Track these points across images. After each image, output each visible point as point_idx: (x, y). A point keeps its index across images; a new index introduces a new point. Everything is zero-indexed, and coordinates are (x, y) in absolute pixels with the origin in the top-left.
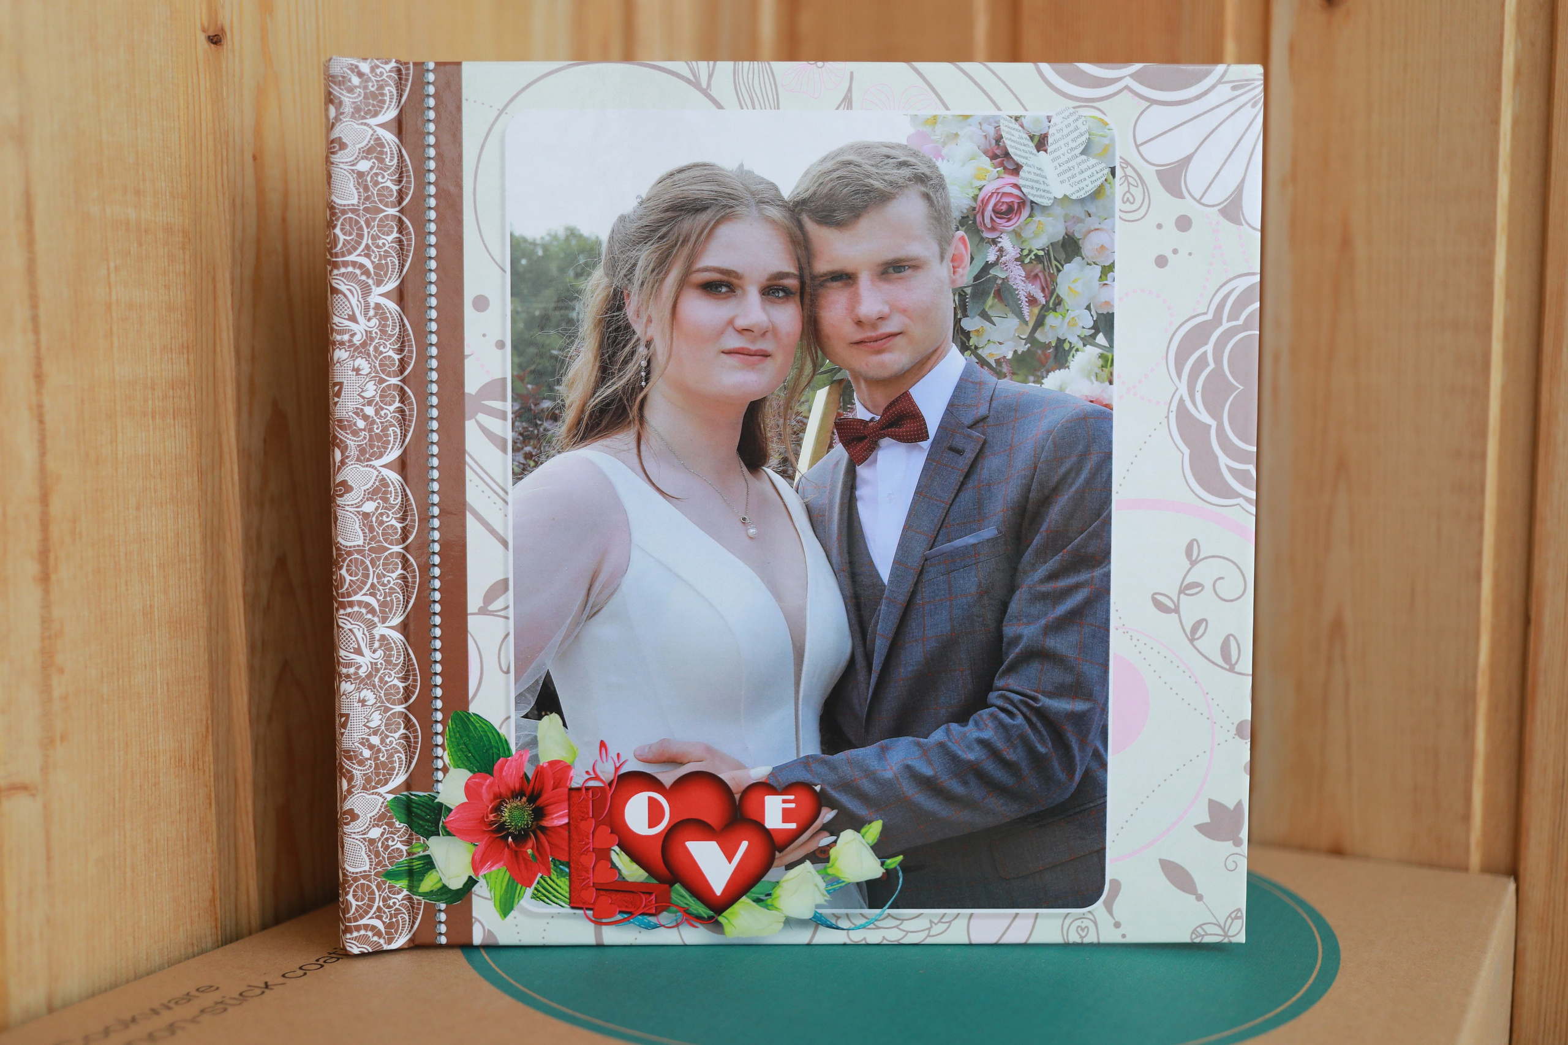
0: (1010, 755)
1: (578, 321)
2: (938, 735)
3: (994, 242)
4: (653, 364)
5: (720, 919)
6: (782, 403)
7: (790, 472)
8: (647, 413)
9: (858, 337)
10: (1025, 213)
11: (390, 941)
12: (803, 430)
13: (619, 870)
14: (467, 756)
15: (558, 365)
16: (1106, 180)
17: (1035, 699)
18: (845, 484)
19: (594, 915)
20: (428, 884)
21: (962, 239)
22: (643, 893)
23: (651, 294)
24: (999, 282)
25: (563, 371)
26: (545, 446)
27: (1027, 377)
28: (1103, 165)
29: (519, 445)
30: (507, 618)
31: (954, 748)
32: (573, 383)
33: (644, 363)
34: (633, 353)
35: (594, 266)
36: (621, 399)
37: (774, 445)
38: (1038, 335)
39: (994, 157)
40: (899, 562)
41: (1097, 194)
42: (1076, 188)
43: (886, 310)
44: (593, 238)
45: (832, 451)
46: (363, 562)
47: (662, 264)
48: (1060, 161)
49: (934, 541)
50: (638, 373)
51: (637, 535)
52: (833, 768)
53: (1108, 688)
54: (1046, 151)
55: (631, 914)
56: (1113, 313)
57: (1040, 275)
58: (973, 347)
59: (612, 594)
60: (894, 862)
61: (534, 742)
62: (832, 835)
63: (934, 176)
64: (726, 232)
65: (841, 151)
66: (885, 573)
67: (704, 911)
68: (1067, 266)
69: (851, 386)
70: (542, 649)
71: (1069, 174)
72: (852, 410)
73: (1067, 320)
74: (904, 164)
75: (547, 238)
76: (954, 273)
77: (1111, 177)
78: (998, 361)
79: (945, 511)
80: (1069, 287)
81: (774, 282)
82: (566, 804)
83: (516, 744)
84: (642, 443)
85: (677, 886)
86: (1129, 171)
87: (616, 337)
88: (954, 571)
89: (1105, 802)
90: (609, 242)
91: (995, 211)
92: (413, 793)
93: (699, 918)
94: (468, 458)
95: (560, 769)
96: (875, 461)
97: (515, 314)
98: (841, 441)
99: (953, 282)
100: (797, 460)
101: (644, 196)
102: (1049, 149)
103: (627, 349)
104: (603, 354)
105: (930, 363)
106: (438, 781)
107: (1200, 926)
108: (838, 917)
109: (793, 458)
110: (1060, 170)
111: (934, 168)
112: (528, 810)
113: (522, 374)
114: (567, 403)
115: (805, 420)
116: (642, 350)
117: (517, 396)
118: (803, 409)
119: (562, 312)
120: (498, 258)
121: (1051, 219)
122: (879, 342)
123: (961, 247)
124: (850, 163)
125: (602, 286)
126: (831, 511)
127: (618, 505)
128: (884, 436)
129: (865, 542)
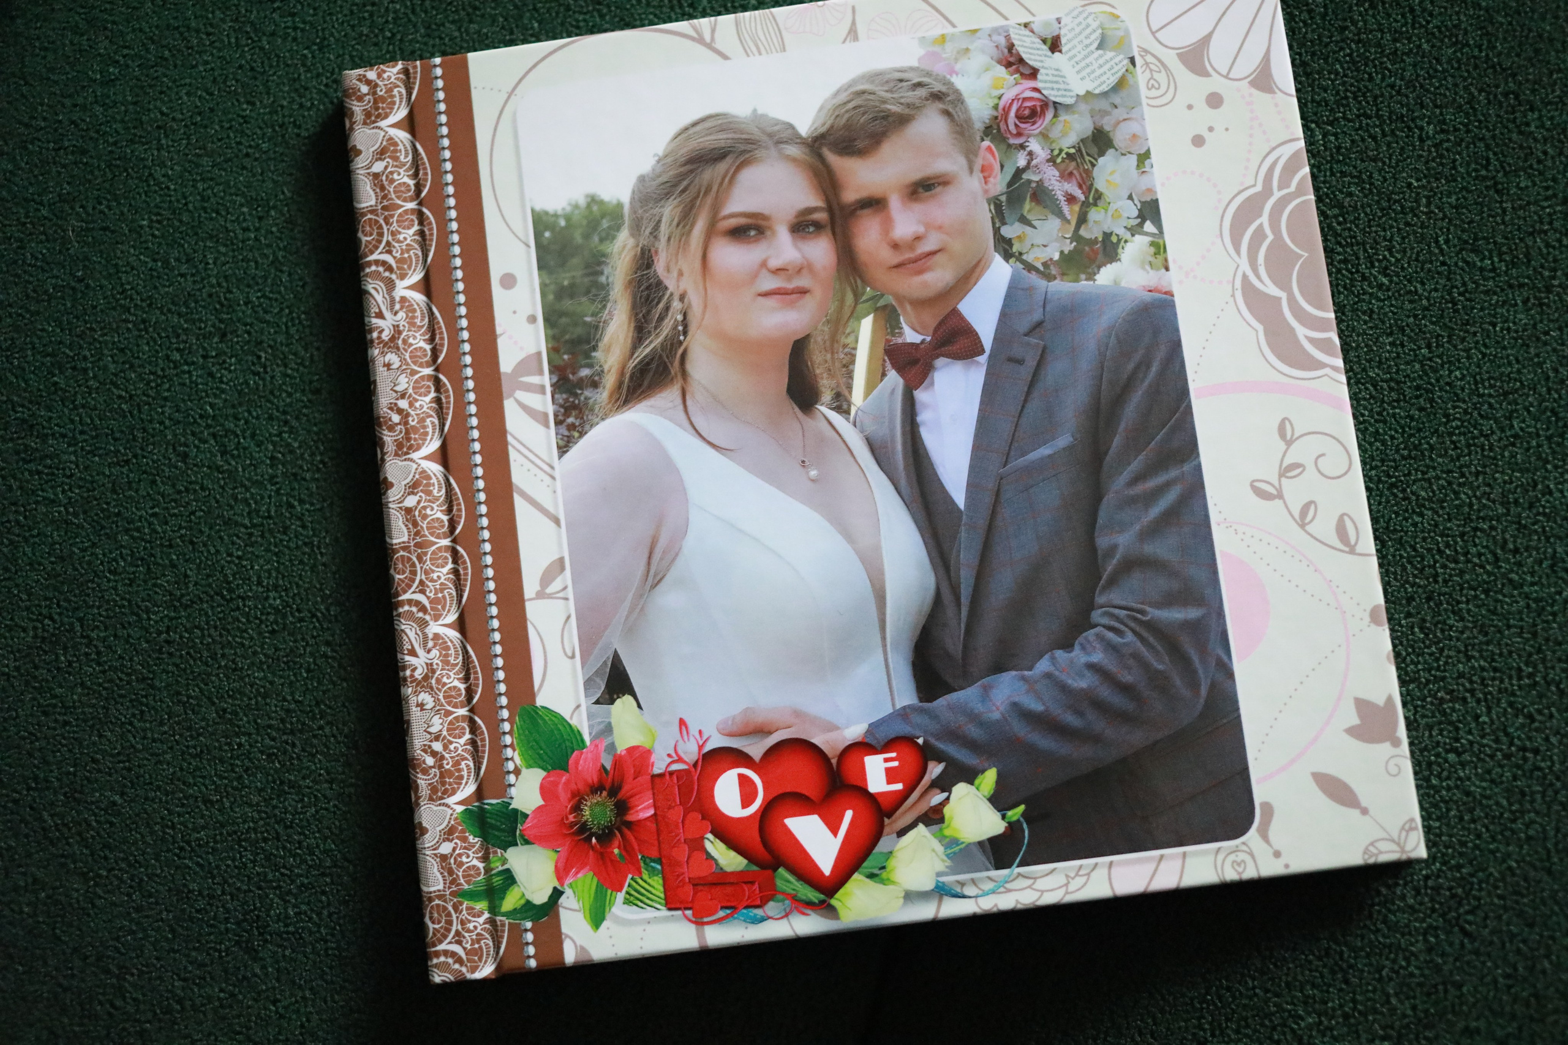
0: (1127, 678)
2: (1043, 665)
3: (1022, 147)
4: (690, 317)
5: (833, 902)
6: (827, 337)
7: (845, 407)
8: (689, 367)
9: (897, 259)
10: (1049, 115)
11: (473, 970)
12: (853, 362)
13: (716, 860)
14: (539, 754)
15: (593, 331)
16: (1127, 71)
17: (1142, 612)
18: (904, 411)
19: (694, 915)
20: (510, 901)
21: (989, 149)
22: (745, 883)
23: (679, 248)
24: (1034, 185)
25: (598, 336)
26: (587, 415)
27: (1078, 275)
28: (1121, 57)
29: (561, 418)
30: (567, 599)
31: (1063, 677)
32: (609, 347)
33: (680, 317)
34: (667, 308)
35: (618, 228)
36: (661, 356)
37: (825, 382)
38: (1083, 232)
39: (1008, 65)
40: (973, 486)
41: (1119, 85)
42: (1098, 82)
43: (921, 229)
44: (615, 202)
45: (886, 379)
46: (409, 559)
47: (686, 217)
48: (1076, 59)
49: (1007, 458)
50: (675, 328)
51: (694, 493)
52: (933, 716)
53: (1220, 590)
54: (1060, 51)
55: (734, 909)
56: (1157, 200)
57: (1075, 172)
58: (1017, 254)
59: (674, 559)
60: (1016, 813)
61: (608, 729)
62: (943, 791)
63: (951, 92)
64: (749, 176)
65: (854, 82)
66: (960, 498)
67: (813, 895)
68: (1101, 160)
69: (896, 311)
70: (606, 627)
71: (1088, 70)
72: (901, 334)
73: (1110, 213)
74: (919, 85)
75: (568, 209)
76: (986, 183)
77: (1131, 67)
78: (1045, 264)
79: (1014, 425)
80: (1107, 181)
81: (802, 219)
82: (649, 794)
83: (590, 734)
84: (688, 397)
85: (781, 870)
86: (1149, 58)
87: (648, 296)
88: (1033, 486)
89: (1239, 716)
90: (631, 203)
91: (1019, 117)
92: (486, 801)
93: (810, 904)
94: (510, 438)
95: (640, 756)
96: (932, 384)
97: (543, 287)
98: (894, 367)
99: (986, 192)
100: (850, 392)
101: (661, 153)
102: (1064, 49)
103: (661, 305)
104: (637, 314)
105: (976, 275)
106: (510, 785)
107: (1372, 844)
108: (962, 884)
109: (846, 393)
110: (1078, 67)
111: (949, 84)
112: (610, 804)
113: (556, 345)
114: (606, 368)
115: (853, 352)
116: (676, 305)
117: (554, 369)
118: (849, 340)
119: (591, 278)
120: (521, 235)
121: (1076, 116)
122: (920, 263)
123: (989, 156)
124: (863, 92)
125: (629, 247)
126: (893, 441)
127: (671, 467)
128: (937, 357)
129: (934, 469)
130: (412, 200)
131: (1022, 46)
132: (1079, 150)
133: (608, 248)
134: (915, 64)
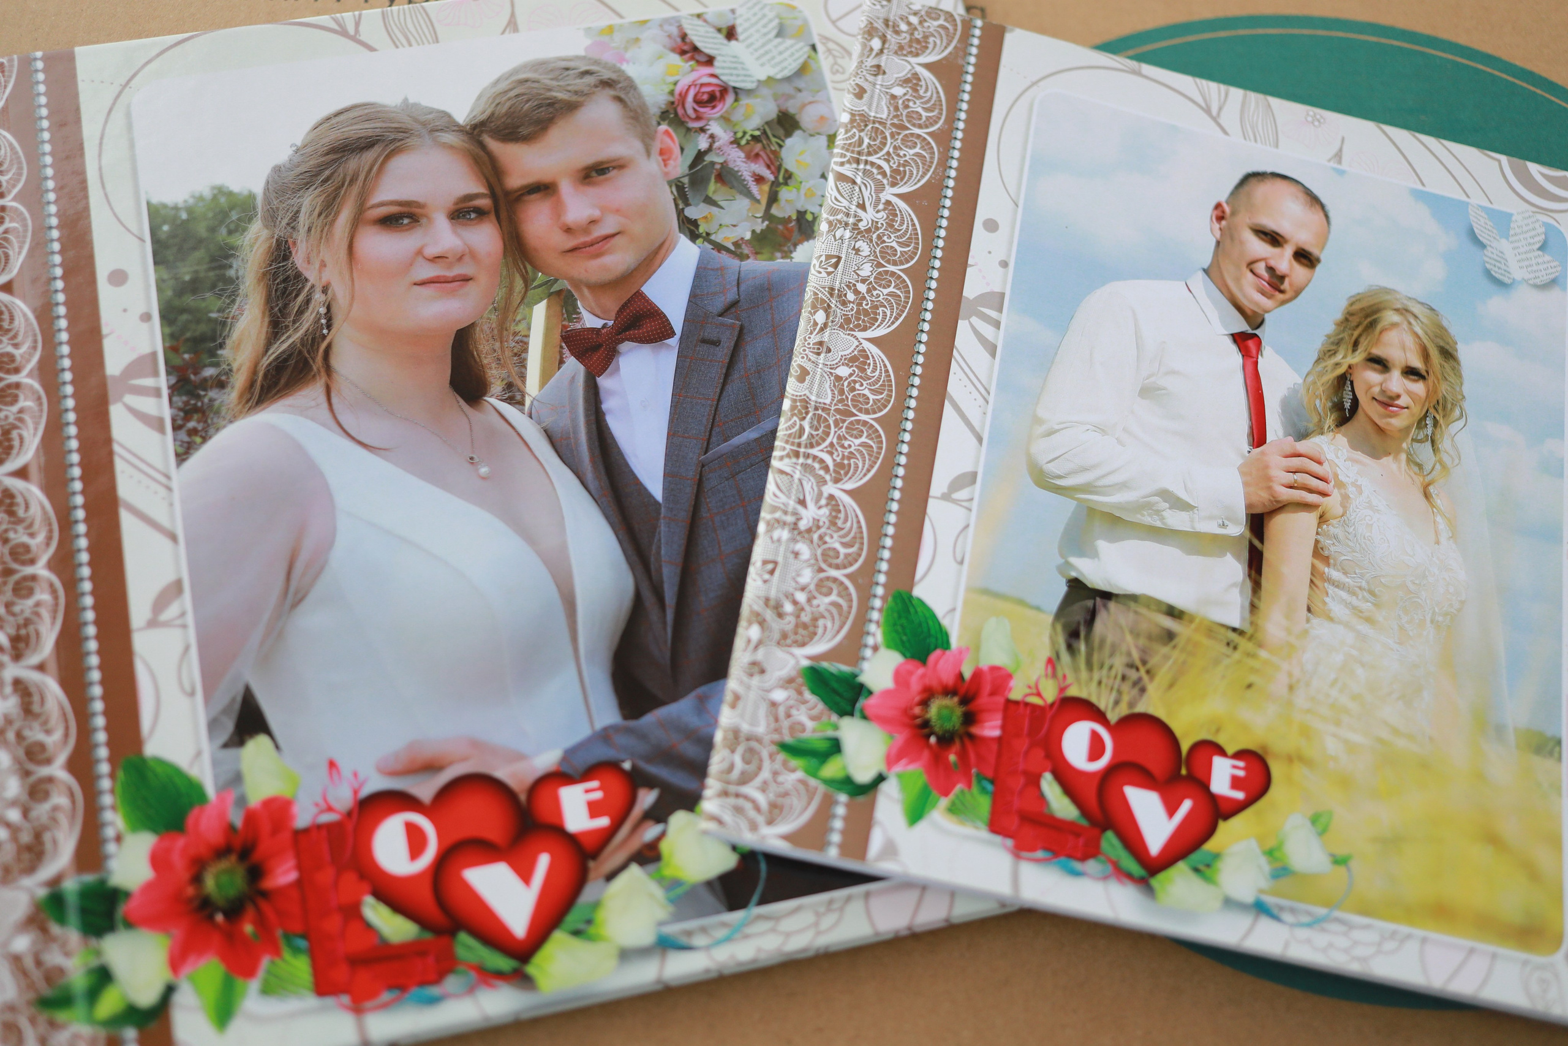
1: (238, 278)
3: (702, 130)
4: (334, 309)
5: (528, 969)
6: (494, 325)
7: (518, 397)
8: (335, 362)
9: (571, 243)
10: (730, 98)
12: (526, 350)
13: (376, 930)
14: (148, 814)
15: (219, 328)
16: (809, 57)
18: (587, 400)
19: (352, 1000)
20: (108, 1005)
21: (667, 132)
22: (416, 955)
23: (321, 238)
24: (718, 167)
25: (225, 333)
26: (212, 419)
27: (772, 254)
28: (801, 44)
29: (180, 422)
32: (239, 344)
33: (323, 310)
34: (308, 301)
35: (250, 220)
36: (300, 352)
37: (494, 372)
38: (774, 211)
39: (683, 53)
40: (670, 476)
41: (802, 71)
42: (778, 68)
43: (596, 213)
44: (246, 193)
45: (564, 367)
47: (329, 207)
49: (708, 444)
50: (317, 321)
51: (342, 498)
52: (642, 736)
55: (404, 988)
57: (762, 153)
58: (704, 235)
59: (319, 574)
61: (237, 778)
63: (622, 79)
64: (400, 165)
65: (515, 71)
66: (656, 489)
67: (504, 963)
68: (789, 142)
69: (573, 296)
70: (235, 657)
71: (768, 57)
72: (579, 319)
73: (802, 192)
74: (587, 73)
75: (191, 201)
76: (666, 165)
77: (812, 53)
78: (736, 244)
79: (713, 408)
80: (797, 161)
81: (463, 205)
82: (292, 854)
83: (215, 786)
84: (333, 395)
85: (464, 937)
86: (831, 45)
87: (285, 289)
88: (740, 472)
90: (265, 194)
91: (698, 101)
93: (500, 975)
94: (116, 448)
95: (278, 808)
96: (618, 369)
97: (160, 282)
98: (573, 354)
99: (666, 174)
100: (524, 382)
101: (299, 143)
102: (741, 37)
103: (301, 298)
104: (272, 308)
105: (660, 257)
106: (109, 857)
108: (689, 933)
109: (518, 382)
110: (757, 54)
111: (620, 72)
112: (241, 870)
113: (175, 344)
114: (235, 366)
115: (525, 339)
116: (318, 297)
117: (171, 369)
118: (521, 327)
119: (217, 272)
120: (135, 230)
121: (758, 100)
122: (596, 246)
123: (668, 140)
124: (526, 81)
125: (262, 239)
126: (576, 431)
127: (313, 470)
128: (623, 341)
129: (624, 459)
131: (696, 35)
132: (764, 132)
133: (236, 240)
134: (582, 53)
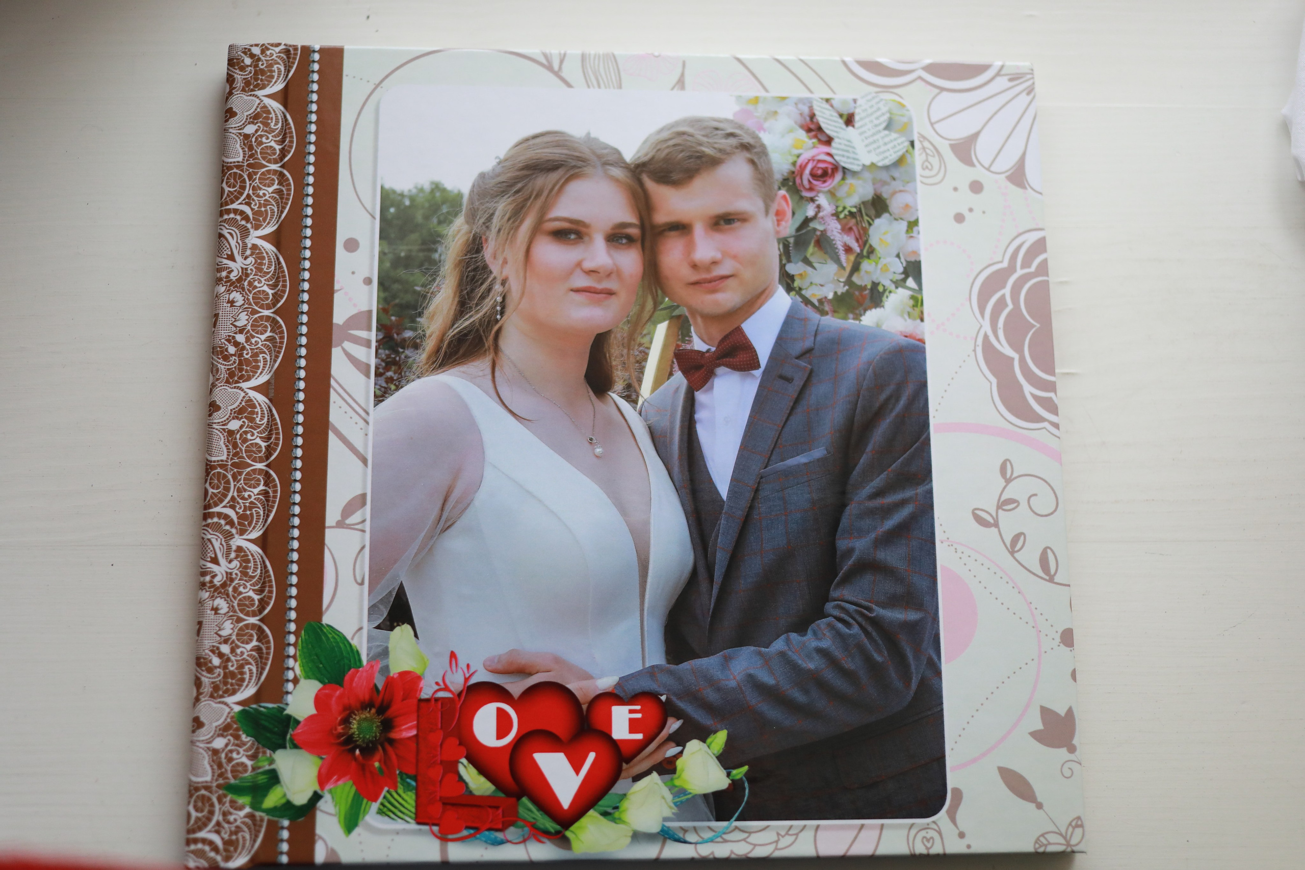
0: (849, 664)
1: (440, 262)
2: (779, 645)
3: (812, 200)
4: (508, 300)
5: (568, 834)
6: (625, 335)
7: (634, 397)
8: (502, 343)
9: (695, 277)
10: (838, 176)
11: (227, 859)
12: (645, 360)
13: (466, 784)
14: (318, 667)
15: (420, 299)
16: (907, 151)
17: (869, 609)
18: (684, 408)
19: (440, 831)
20: (272, 799)
21: (784, 197)
22: (490, 807)
23: (507, 239)
24: (818, 233)
25: (425, 305)
26: (405, 372)
27: (847, 314)
28: (903, 139)
29: (381, 370)
30: (363, 531)
31: (795, 657)
32: (433, 316)
33: (499, 299)
34: (489, 290)
35: (456, 215)
36: (478, 330)
37: (619, 373)
38: (855, 279)
39: (809, 130)
40: (736, 480)
41: (900, 162)
42: (881, 157)
43: (719, 256)
44: (456, 191)
45: (672, 378)
46: (226, 476)
47: (517, 214)
49: (768, 462)
50: (494, 307)
51: (491, 454)
52: (678, 678)
53: (937, 599)
54: (853, 126)
55: (478, 830)
56: (919, 262)
57: (855, 228)
58: (797, 289)
59: (466, 509)
60: (740, 773)
61: (385, 653)
62: (678, 745)
63: (758, 145)
64: (576, 188)
65: (677, 124)
66: (723, 490)
67: (551, 825)
68: (877, 222)
69: (688, 321)
70: (395, 561)
71: (875, 146)
72: (690, 342)
73: (880, 266)
74: (732, 135)
75: (414, 191)
76: (778, 225)
77: (910, 148)
78: (820, 301)
79: (778, 433)
80: (880, 239)
81: (617, 231)
82: (415, 716)
83: (368, 655)
84: (497, 369)
85: (525, 800)
86: (926, 144)
87: (474, 276)
88: (788, 488)
89: (942, 710)
90: (470, 195)
91: (813, 175)
92: (263, 704)
93: (546, 833)
94: (333, 382)
95: (410, 680)
96: (712, 388)
97: (382, 254)
98: (681, 369)
99: (777, 232)
100: (640, 385)
101: (502, 156)
102: (857, 125)
103: (484, 286)
104: (462, 291)
105: (760, 301)
106: (287, 693)
107: (1043, 835)
108: (685, 831)
109: (636, 385)
110: (867, 142)
111: (757, 138)
112: (377, 722)
113: (386, 306)
114: (428, 333)
115: (647, 351)
116: (498, 287)
117: (381, 327)
118: (645, 340)
119: (426, 253)
120: (369, 207)
121: (860, 182)
122: (713, 284)
123: (784, 204)
124: (683, 133)
125: (463, 232)
126: (672, 432)
127: (473, 426)
128: (719, 365)
129: (704, 461)
130: (276, 162)
131: (823, 117)
132: (860, 211)
133: (443, 230)
134: (730, 116)
